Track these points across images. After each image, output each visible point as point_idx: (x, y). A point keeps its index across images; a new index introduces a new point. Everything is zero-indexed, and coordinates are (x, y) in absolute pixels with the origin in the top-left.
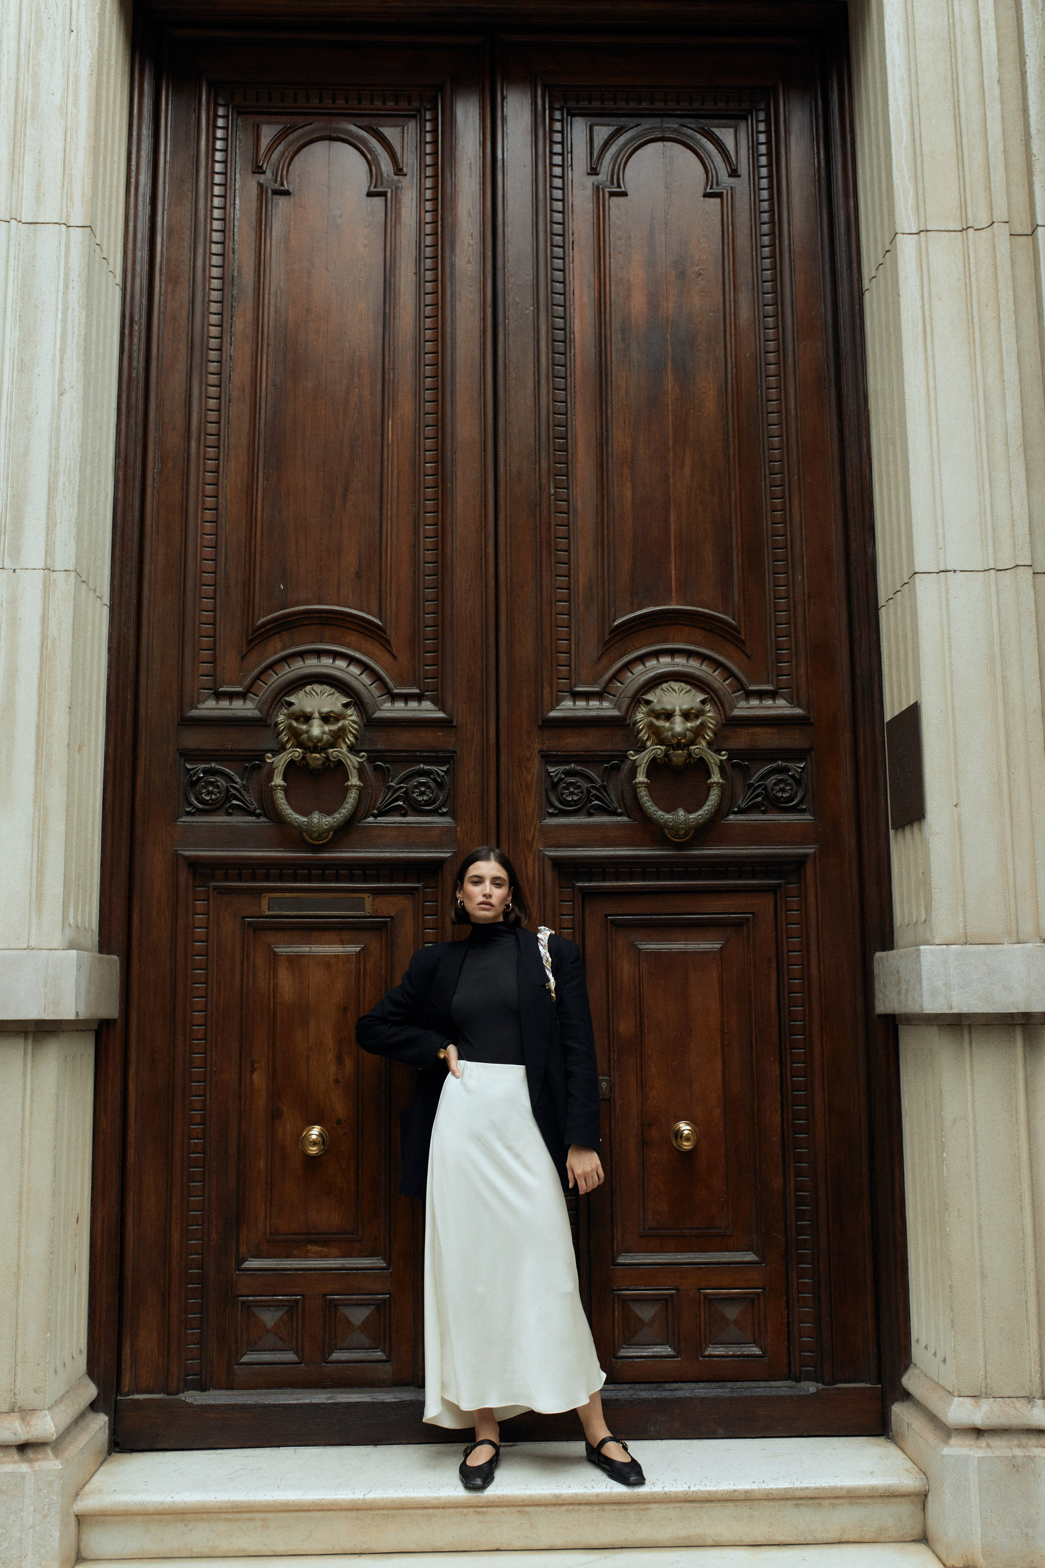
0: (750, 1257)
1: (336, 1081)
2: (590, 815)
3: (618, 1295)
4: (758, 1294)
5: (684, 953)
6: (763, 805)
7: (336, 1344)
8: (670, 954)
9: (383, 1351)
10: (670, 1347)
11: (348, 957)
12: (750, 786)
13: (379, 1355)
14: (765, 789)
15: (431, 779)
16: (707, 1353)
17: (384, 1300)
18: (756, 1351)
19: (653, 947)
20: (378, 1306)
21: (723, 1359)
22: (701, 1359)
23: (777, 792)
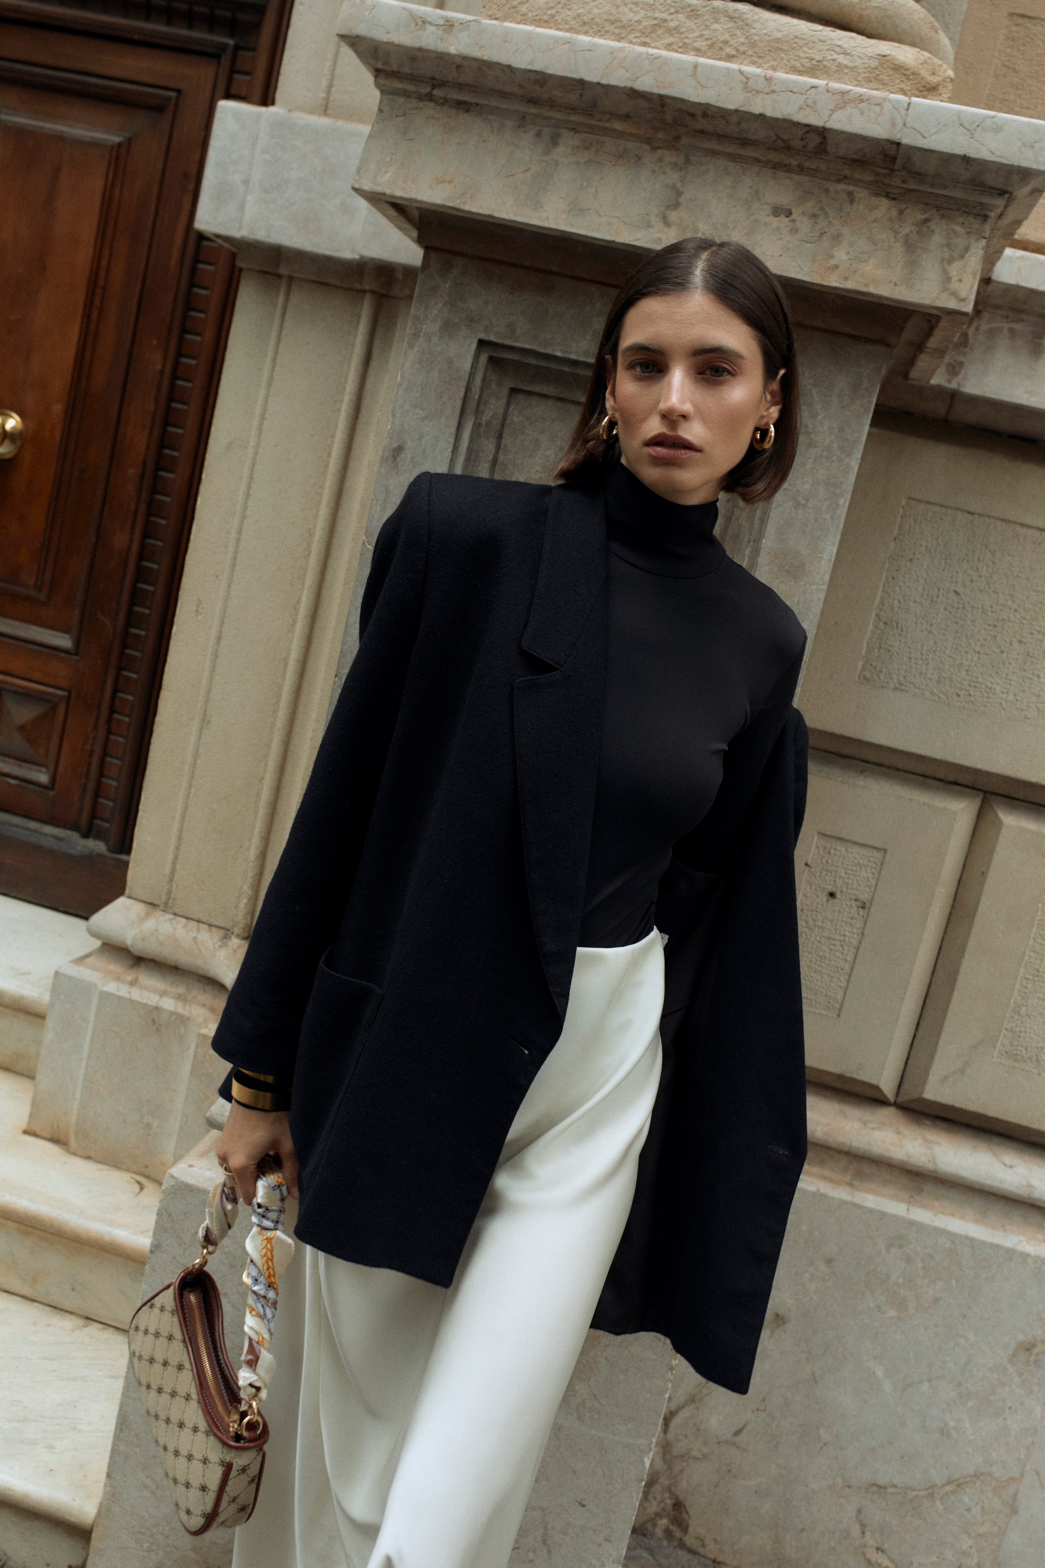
0: (64, 641)
18: (43, 778)
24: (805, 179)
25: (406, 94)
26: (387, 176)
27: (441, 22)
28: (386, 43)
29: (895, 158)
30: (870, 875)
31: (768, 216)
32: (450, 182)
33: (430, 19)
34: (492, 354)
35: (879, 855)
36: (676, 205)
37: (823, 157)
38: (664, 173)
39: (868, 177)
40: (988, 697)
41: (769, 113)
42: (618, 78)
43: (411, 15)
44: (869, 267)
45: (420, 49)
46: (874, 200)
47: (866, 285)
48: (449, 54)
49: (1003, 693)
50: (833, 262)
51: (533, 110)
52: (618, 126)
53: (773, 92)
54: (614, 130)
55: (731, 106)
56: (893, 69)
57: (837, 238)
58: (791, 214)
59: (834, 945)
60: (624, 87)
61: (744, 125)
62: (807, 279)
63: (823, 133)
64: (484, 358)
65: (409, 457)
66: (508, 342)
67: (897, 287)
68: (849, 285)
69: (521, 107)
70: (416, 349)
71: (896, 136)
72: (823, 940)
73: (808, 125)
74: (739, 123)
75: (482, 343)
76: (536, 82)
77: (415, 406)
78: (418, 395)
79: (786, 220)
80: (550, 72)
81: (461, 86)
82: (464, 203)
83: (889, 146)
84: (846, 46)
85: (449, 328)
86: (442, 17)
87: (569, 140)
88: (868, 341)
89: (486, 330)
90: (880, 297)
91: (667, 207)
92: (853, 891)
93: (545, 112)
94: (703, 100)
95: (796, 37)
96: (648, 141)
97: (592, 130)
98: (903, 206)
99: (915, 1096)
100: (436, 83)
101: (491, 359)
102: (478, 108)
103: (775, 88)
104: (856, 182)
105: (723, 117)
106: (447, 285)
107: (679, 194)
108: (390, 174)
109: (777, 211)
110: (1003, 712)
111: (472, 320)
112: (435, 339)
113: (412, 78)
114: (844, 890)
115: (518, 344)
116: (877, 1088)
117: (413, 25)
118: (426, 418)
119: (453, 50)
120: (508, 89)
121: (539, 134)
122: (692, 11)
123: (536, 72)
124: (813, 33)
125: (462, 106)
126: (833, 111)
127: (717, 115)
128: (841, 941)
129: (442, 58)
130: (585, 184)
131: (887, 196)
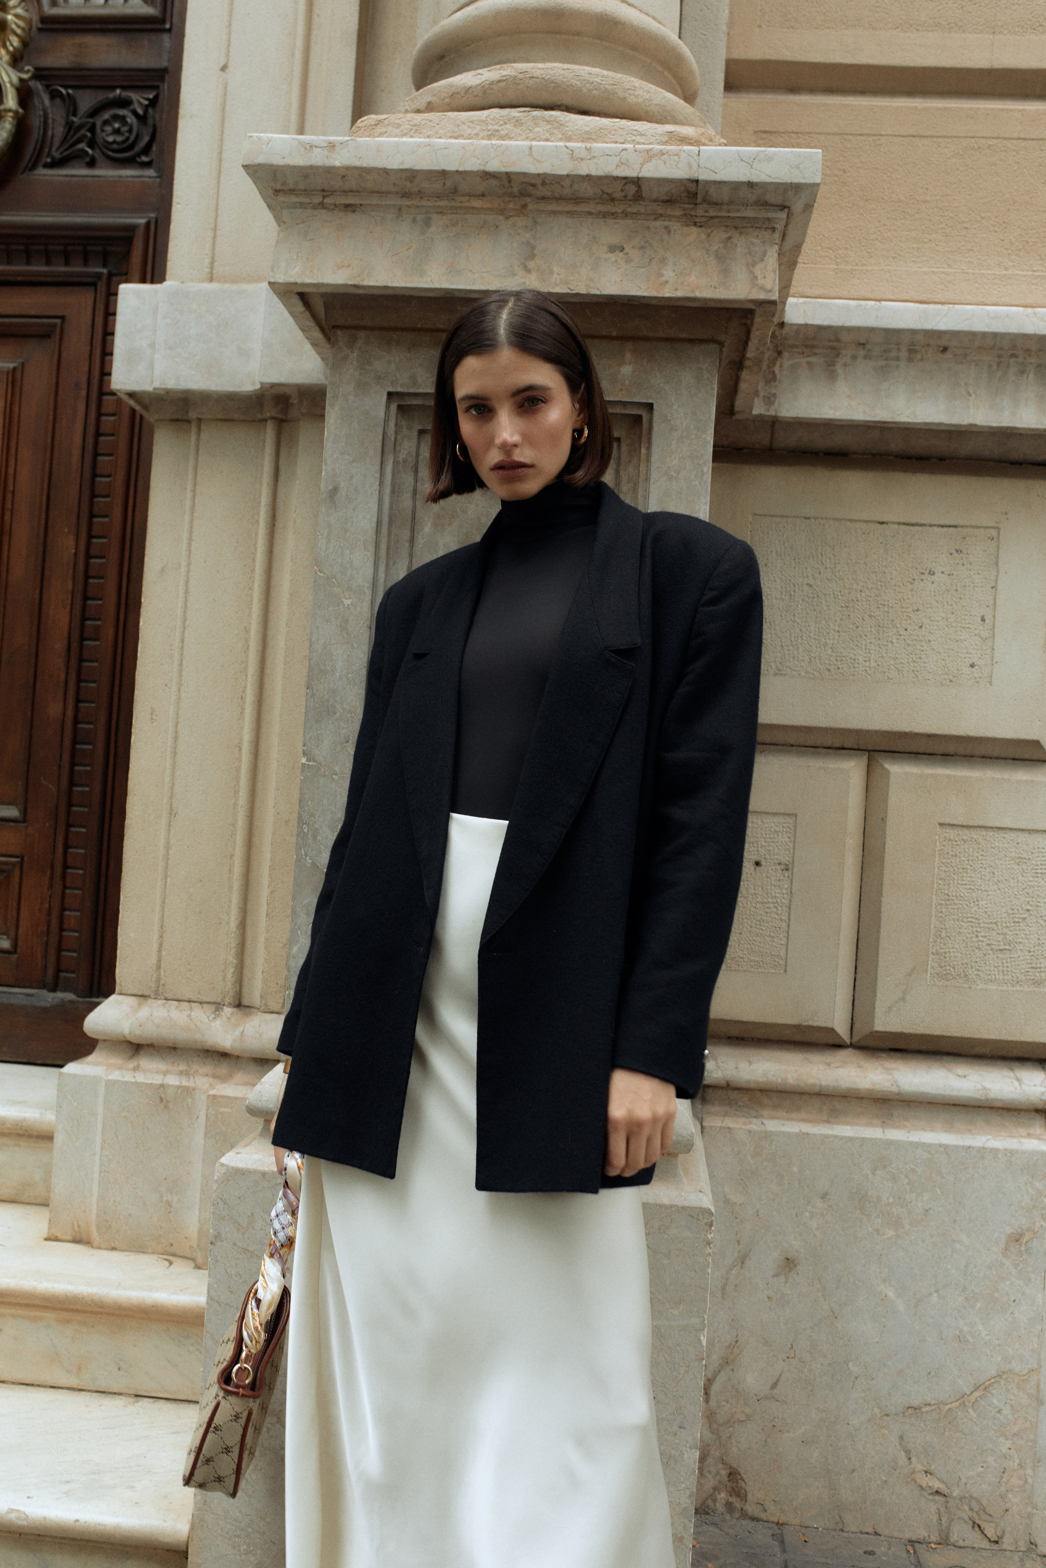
0: (9, 812)
4: (11, 864)
6: (88, 154)
12: (71, 124)
14: (92, 129)
18: (6, 944)
23: (107, 135)
24: (629, 222)
25: (302, 206)
26: (297, 269)
27: (325, 145)
28: (283, 166)
29: (696, 194)
30: (787, 840)
31: (606, 253)
32: (349, 266)
33: (315, 144)
34: (400, 403)
35: (790, 820)
36: (533, 256)
37: (641, 203)
38: (519, 234)
39: (678, 213)
40: (854, 668)
41: (594, 173)
42: (472, 165)
43: (300, 143)
44: (692, 278)
45: (311, 167)
46: (686, 230)
47: (693, 292)
48: (334, 167)
49: (865, 661)
50: (663, 279)
51: (407, 202)
52: (476, 203)
53: (594, 157)
54: (473, 208)
55: (564, 173)
56: (680, 140)
57: (663, 261)
58: (623, 249)
59: (769, 908)
60: (477, 171)
61: (576, 187)
62: (646, 294)
63: (637, 181)
64: (394, 407)
65: (344, 494)
66: (412, 390)
67: (717, 290)
68: (679, 294)
69: (399, 202)
70: (337, 408)
71: (695, 175)
72: (758, 906)
73: (625, 178)
74: (571, 186)
75: (390, 394)
76: (407, 179)
77: (342, 454)
78: (343, 444)
79: (621, 254)
80: (417, 168)
81: (346, 192)
82: (363, 280)
83: (690, 184)
84: (640, 130)
85: (361, 387)
86: (325, 141)
87: (438, 222)
88: (702, 341)
89: (393, 383)
90: (705, 300)
91: (526, 259)
92: (776, 857)
93: (416, 202)
94: (541, 171)
95: (601, 128)
96: (502, 212)
97: (455, 210)
98: (709, 231)
99: (868, 1031)
100: (325, 193)
101: (400, 408)
102: (363, 208)
103: (594, 155)
104: (670, 217)
105: (558, 183)
106: (355, 355)
107: (534, 247)
108: (298, 267)
109: (612, 249)
110: (869, 677)
111: (379, 378)
112: (351, 398)
113: (306, 192)
114: (768, 857)
115: (421, 391)
116: (832, 1030)
117: (303, 149)
118: (354, 461)
119: (337, 164)
120: (384, 188)
121: (414, 220)
122: (517, 121)
123: (406, 170)
124: (613, 124)
125: (350, 208)
126: (642, 165)
127: (553, 182)
128: (773, 903)
129: (329, 171)
130: (457, 252)
131: (695, 224)
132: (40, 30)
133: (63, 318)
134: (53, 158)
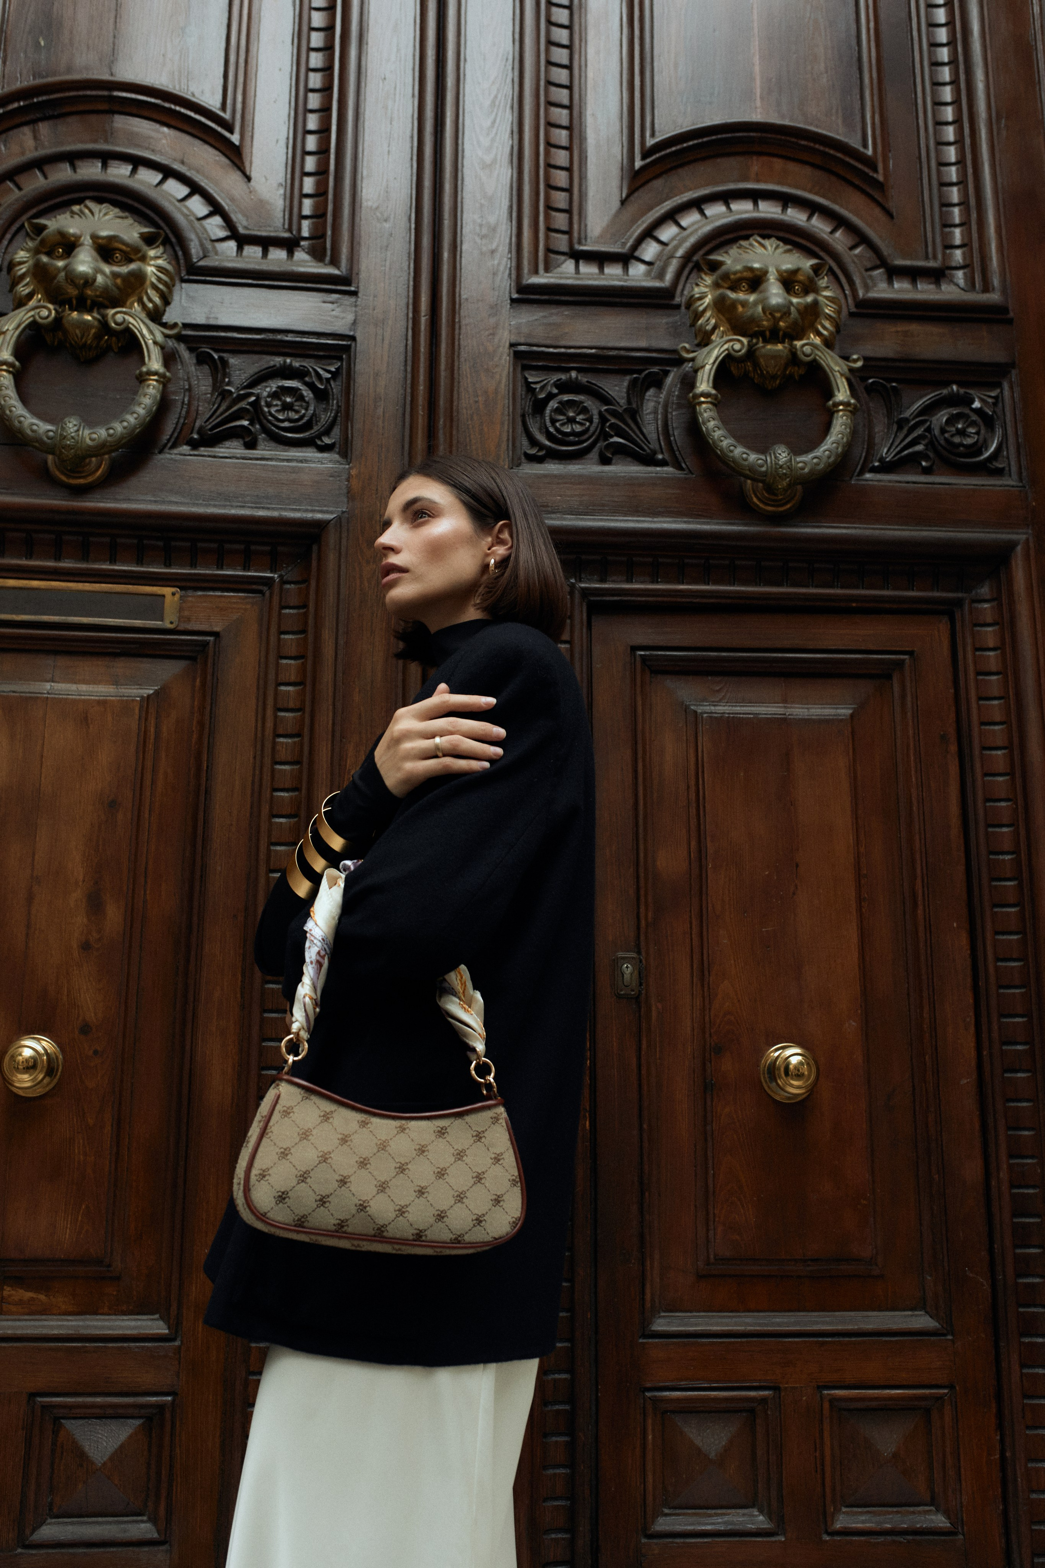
0: (922, 1321)
1: (86, 946)
2: (605, 461)
3: (654, 1400)
4: (939, 1398)
5: (783, 722)
6: (927, 458)
7: (51, 1505)
8: (757, 724)
9: (154, 1520)
10: (761, 1512)
11: (125, 705)
12: (901, 423)
13: (143, 1529)
14: (929, 430)
15: (306, 384)
16: (838, 1526)
17: (161, 1407)
18: (940, 1521)
19: (723, 709)
20: (149, 1419)
21: (873, 1540)
22: (826, 1538)
23: (952, 436)
132: (851, 315)
133: (910, 653)
134: (881, 460)
